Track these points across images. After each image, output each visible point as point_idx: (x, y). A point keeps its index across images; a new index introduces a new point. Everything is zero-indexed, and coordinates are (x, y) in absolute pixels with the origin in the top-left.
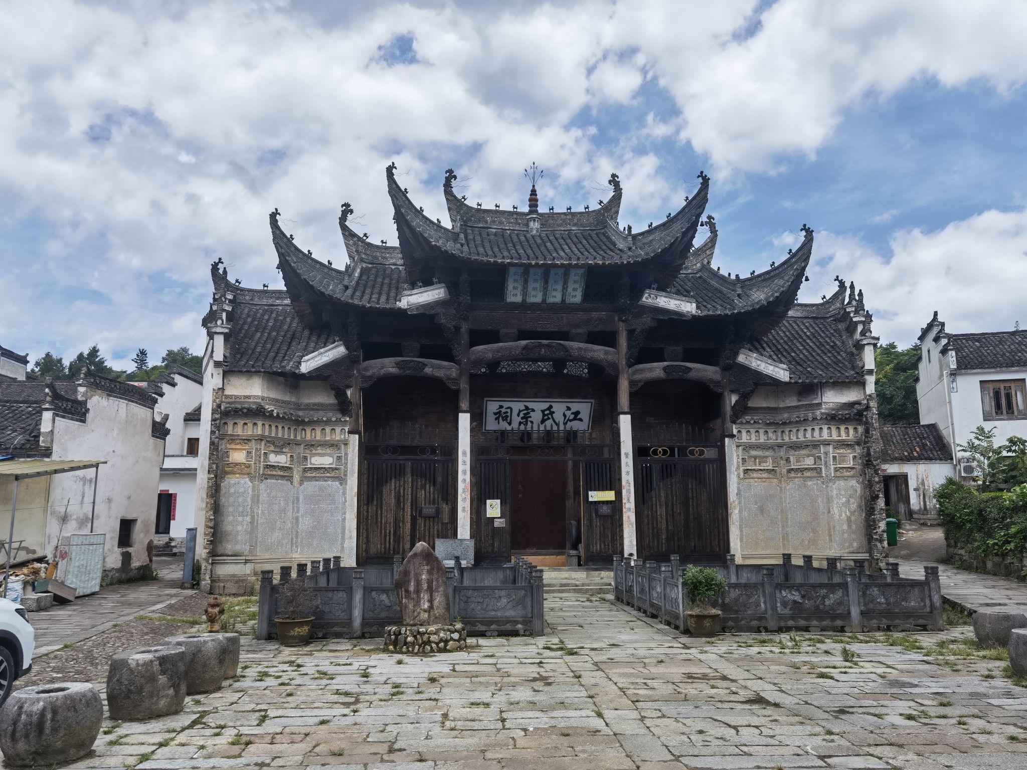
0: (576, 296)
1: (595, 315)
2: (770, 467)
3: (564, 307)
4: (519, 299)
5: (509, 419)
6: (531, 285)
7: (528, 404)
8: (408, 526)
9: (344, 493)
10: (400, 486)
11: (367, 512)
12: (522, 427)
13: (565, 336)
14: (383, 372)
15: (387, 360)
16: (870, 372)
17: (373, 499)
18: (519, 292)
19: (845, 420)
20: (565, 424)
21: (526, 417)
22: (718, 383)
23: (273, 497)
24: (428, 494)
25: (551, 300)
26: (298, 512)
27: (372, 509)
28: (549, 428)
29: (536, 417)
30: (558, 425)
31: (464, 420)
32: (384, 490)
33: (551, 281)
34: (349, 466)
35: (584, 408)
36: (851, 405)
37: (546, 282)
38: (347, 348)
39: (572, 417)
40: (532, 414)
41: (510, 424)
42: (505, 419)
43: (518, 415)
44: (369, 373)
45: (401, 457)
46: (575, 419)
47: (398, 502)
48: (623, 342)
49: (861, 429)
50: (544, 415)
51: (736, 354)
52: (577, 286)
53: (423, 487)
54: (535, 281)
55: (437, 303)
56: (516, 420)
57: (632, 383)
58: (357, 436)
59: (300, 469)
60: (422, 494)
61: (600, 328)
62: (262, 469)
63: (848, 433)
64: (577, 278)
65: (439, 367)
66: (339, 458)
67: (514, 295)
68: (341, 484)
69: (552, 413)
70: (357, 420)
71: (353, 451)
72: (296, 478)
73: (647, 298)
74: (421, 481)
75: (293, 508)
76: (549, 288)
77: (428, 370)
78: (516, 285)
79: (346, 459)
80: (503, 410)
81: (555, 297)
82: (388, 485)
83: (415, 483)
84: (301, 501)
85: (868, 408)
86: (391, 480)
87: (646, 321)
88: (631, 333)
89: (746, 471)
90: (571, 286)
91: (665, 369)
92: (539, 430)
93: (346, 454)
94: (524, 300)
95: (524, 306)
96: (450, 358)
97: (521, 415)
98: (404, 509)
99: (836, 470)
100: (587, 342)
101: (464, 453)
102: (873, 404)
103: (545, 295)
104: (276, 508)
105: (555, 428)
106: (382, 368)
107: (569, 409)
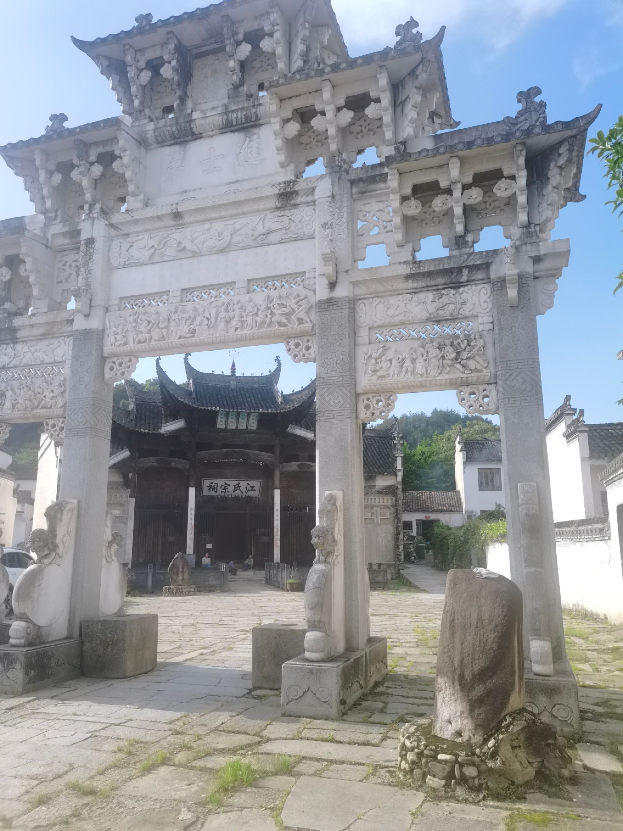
0: (253, 425)
1: (263, 436)
3: (247, 431)
4: (223, 427)
5: (216, 489)
6: (230, 420)
7: (226, 482)
9: (126, 530)
10: (156, 526)
11: (138, 540)
12: (223, 494)
15: (151, 459)
16: (399, 470)
17: (141, 533)
18: (223, 423)
20: (246, 492)
21: (225, 489)
24: (171, 530)
25: (240, 428)
27: (141, 538)
28: (237, 495)
29: (231, 488)
30: (242, 493)
31: (192, 491)
32: (148, 528)
33: (240, 418)
34: (129, 515)
35: (257, 484)
36: (390, 487)
37: (238, 419)
38: (130, 451)
39: (250, 489)
40: (228, 487)
41: (216, 492)
42: (214, 489)
43: (221, 487)
44: (141, 465)
45: (157, 511)
46: (252, 490)
47: (155, 535)
48: (277, 451)
50: (235, 488)
52: (254, 421)
53: (169, 527)
54: (232, 418)
55: (180, 429)
56: (220, 490)
57: (281, 473)
58: (134, 499)
60: (168, 530)
61: (266, 443)
64: (254, 417)
65: (179, 463)
66: (124, 511)
67: (221, 424)
68: (125, 525)
69: (239, 487)
70: (134, 491)
71: (131, 507)
73: (290, 430)
74: (168, 524)
76: (239, 422)
77: (173, 464)
78: (222, 420)
79: (128, 511)
80: (213, 485)
81: (243, 426)
82: (150, 525)
83: (164, 525)
86: (152, 523)
87: (289, 441)
88: (281, 446)
90: (251, 421)
92: (232, 496)
93: (128, 509)
94: (226, 427)
95: (226, 430)
97: (223, 487)
98: (158, 539)
99: (381, 519)
100: (259, 450)
101: (191, 509)
102: (400, 487)
103: (237, 425)
105: (241, 495)
106: (148, 463)
107: (249, 484)
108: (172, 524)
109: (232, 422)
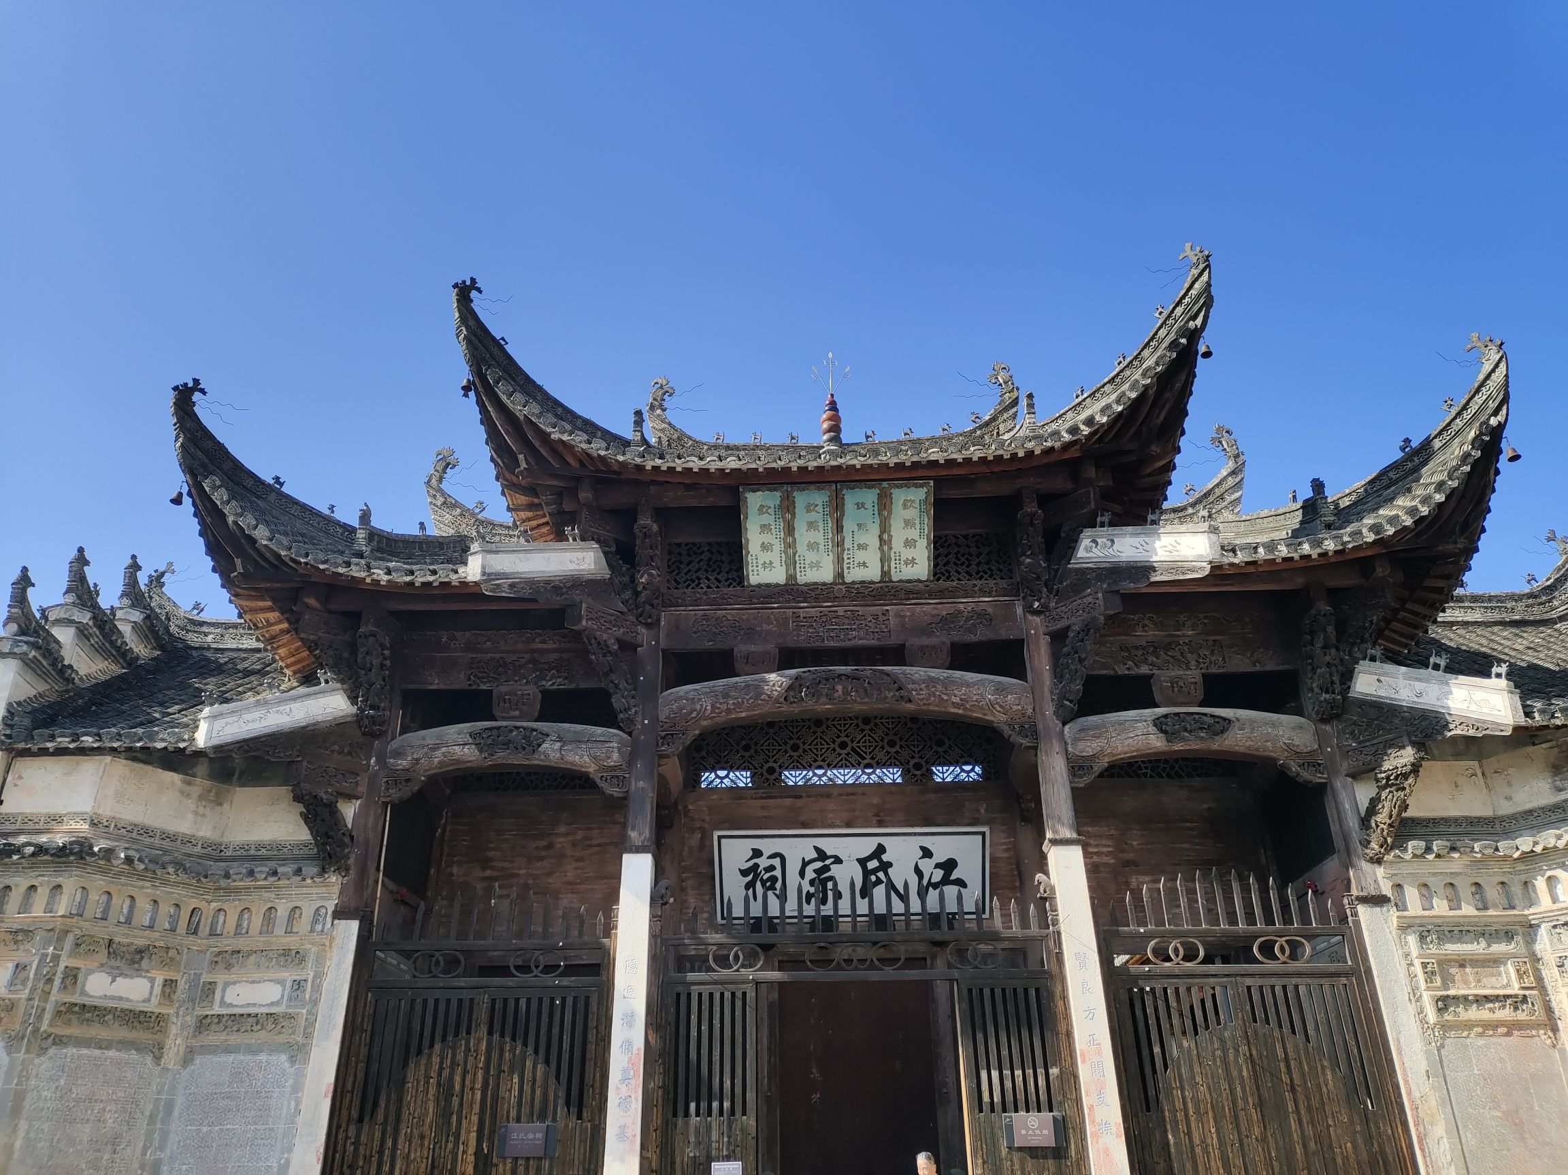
0: (914, 560)
1: (965, 604)
2: (1515, 989)
3: (888, 593)
4: (778, 576)
5: (778, 885)
6: (804, 536)
7: (824, 844)
9: (297, 1088)
10: (454, 1064)
11: (357, 1144)
12: (814, 906)
13: (898, 655)
15: (449, 728)
17: (376, 1104)
18: (776, 555)
20: (922, 893)
21: (821, 879)
22: (1310, 761)
24: (527, 1088)
25: (854, 575)
26: (161, 1148)
27: (372, 1135)
28: (880, 908)
29: (847, 877)
30: (904, 898)
31: (638, 872)
32: (410, 1077)
33: (849, 525)
34: (322, 1007)
35: (967, 850)
37: (839, 528)
38: (353, 695)
39: (938, 875)
41: (781, 898)
42: (769, 885)
43: (802, 874)
44: (403, 763)
45: (462, 982)
46: (946, 881)
47: (445, 1114)
48: (1040, 659)
50: (866, 873)
52: (913, 533)
53: (518, 1066)
54: (811, 525)
55: (575, 584)
56: (797, 888)
57: (1076, 766)
58: (354, 925)
59: (190, 1020)
60: (511, 1087)
61: (981, 634)
62: (47, 1016)
64: (913, 513)
65: (578, 740)
66: (299, 986)
67: (765, 565)
68: (293, 1060)
69: (885, 866)
70: (361, 883)
71: (339, 966)
72: (175, 1043)
73: (1088, 550)
74: (513, 1050)
75: (149, 1137)
76: (848, 544)
77: (550, 750)
78: (767, 538)
79: (317, 988)
81: (865, 564)
82: (423, 1062)
83: (495, 1056)
84: (176, 1113)
86: (432, 1046)
89: (1444, 1003)
90: (899, 534)
91: (1158, 725)
93: (319, 976)
94: (791, 577)
95: (792, 592)
96: (608, 718)
98: (457, 1135)
100: (952, 667)
103: (839, 560)
106: (436, 747)
107: (927, 853)
108: (536, 1052)
109: (812, 546)
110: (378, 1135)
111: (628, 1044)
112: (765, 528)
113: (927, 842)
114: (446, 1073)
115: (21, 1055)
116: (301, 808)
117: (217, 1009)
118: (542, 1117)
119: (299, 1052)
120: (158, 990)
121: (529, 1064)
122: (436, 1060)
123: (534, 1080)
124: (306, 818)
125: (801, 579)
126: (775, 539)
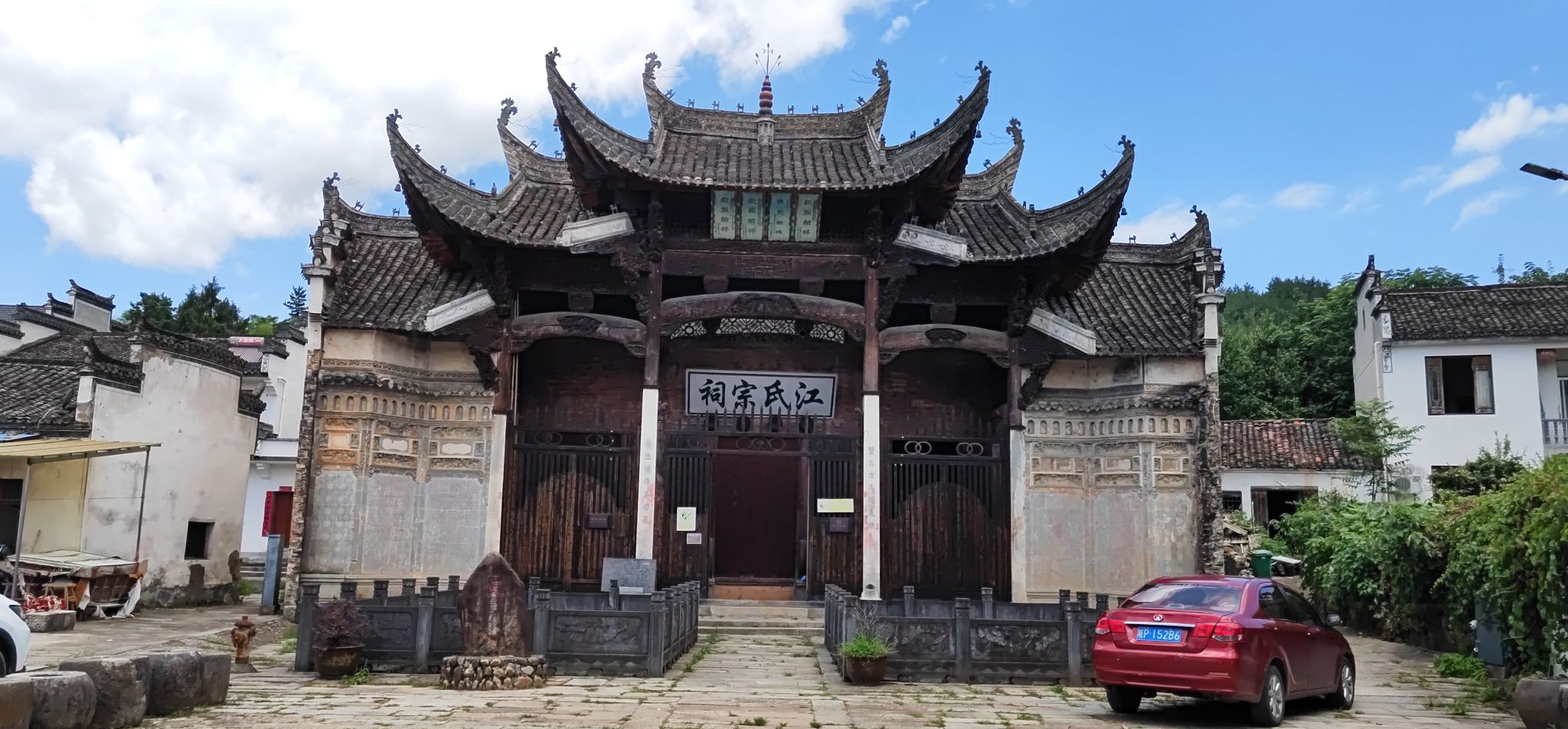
0: (808, 230)
1: (835, 257)
2: (1073, 473)
3: (791, 246)
4: (730, 235)
5: (721, 398)
6: (746, 215)
7: (747, 379)
8: (570, 540)
9: (485, 494)
10: (560, 486)
11: (516, 519)
12: (739, 410)
13: (794, 286)
14: (541, 331)
15: (547, 316)
16: (1212, 343)
17: (523, 502)
18: (730, 224)
19: (1175, 409)
20: (799, 407)
21: (744, 396)
22: (1003, 355)
23: (387, 497)
24: (597, 498)
25: (773, 237)
26: (422, 517)
27: (522, 515)
28: (775, 412)
29: (758, 396)
30: (789, 407)
31: (650, 399)
32: (539, 491)
33: (772, 211)
34: (492, 457)
35: (824, 385)
36: (1185, 388)
37: (767, 212)
38: (494, 297)
39: (808, 397)
40: (752, 392)
41: (722, 405)
42: (715, 398)
43: (734, 393)
44: (523, 333)
45: (563, 447)
46: (812, 400)
47: (557, 508)
48: (872, 295)
49: (1196, 422)
50: (769, 394)
51: (1029, 314)
52: (809, 218)
53: (592, 488)
54: (751, 210)
55: (617, 240)
56: (731, 400)
57: (883, 353)
58: (504, 417)
59: (427, 460)
60: (590, 497)
61: (841, 276)
62: (371, 459)
63: (1178, 427)
64: (810, 207)
65: (618, 326)
66: (479, 446)
67: (723, 227)
68: (481, 481)
69: (780, 391)
70: (506, 396)
71: (499, 436)
72: (421, 471)
73: (904, 237)
74: (589, 480)
75: (416, 513)
76: (771, 221)
77: (602, 330)
78: (725, 215)
79: (489, 447)
80: (713, 386)
81: (780, 232)
82: (545, 484)
83: (581, 483)
84: (426, 502)
85: (1206, 393)
86: (549, 477)
87: (903, 268)
88: (883, 282)
89: (1038, 477)
90: (801, 218)
91: (928, 334)
92: (762, 414)
93: (489, 441)
94: (738, 236)
95: (737, 243)
96: (634, 314)
97: (738, 393)
98: (564, 517)
99: (1159, 478)
100: (822, 295)
101: (649, 444)
102: (1214, 388)
103: (766, 229)
104: (391, 510)
105: (784, 411)
106: (540, 326)
107: (803, 386)
108: (601, 481)
109: (751, 221)
110: (526, 516)
111: (648, 480)
112: (724, 210)
113: (803, 380)
114: (557, 490)
115: (363, 477)
116: (474, 358)
117: (439, 456)
118: (606, 511)
119: (483, 476)
120: (411, 446)
121: (598, 487)
122: (551, 484)
123: (600, 495)
124: (475, 362)
125: (744, 237)
126: (731, 216)
